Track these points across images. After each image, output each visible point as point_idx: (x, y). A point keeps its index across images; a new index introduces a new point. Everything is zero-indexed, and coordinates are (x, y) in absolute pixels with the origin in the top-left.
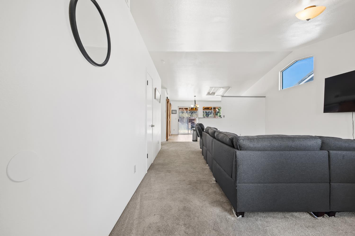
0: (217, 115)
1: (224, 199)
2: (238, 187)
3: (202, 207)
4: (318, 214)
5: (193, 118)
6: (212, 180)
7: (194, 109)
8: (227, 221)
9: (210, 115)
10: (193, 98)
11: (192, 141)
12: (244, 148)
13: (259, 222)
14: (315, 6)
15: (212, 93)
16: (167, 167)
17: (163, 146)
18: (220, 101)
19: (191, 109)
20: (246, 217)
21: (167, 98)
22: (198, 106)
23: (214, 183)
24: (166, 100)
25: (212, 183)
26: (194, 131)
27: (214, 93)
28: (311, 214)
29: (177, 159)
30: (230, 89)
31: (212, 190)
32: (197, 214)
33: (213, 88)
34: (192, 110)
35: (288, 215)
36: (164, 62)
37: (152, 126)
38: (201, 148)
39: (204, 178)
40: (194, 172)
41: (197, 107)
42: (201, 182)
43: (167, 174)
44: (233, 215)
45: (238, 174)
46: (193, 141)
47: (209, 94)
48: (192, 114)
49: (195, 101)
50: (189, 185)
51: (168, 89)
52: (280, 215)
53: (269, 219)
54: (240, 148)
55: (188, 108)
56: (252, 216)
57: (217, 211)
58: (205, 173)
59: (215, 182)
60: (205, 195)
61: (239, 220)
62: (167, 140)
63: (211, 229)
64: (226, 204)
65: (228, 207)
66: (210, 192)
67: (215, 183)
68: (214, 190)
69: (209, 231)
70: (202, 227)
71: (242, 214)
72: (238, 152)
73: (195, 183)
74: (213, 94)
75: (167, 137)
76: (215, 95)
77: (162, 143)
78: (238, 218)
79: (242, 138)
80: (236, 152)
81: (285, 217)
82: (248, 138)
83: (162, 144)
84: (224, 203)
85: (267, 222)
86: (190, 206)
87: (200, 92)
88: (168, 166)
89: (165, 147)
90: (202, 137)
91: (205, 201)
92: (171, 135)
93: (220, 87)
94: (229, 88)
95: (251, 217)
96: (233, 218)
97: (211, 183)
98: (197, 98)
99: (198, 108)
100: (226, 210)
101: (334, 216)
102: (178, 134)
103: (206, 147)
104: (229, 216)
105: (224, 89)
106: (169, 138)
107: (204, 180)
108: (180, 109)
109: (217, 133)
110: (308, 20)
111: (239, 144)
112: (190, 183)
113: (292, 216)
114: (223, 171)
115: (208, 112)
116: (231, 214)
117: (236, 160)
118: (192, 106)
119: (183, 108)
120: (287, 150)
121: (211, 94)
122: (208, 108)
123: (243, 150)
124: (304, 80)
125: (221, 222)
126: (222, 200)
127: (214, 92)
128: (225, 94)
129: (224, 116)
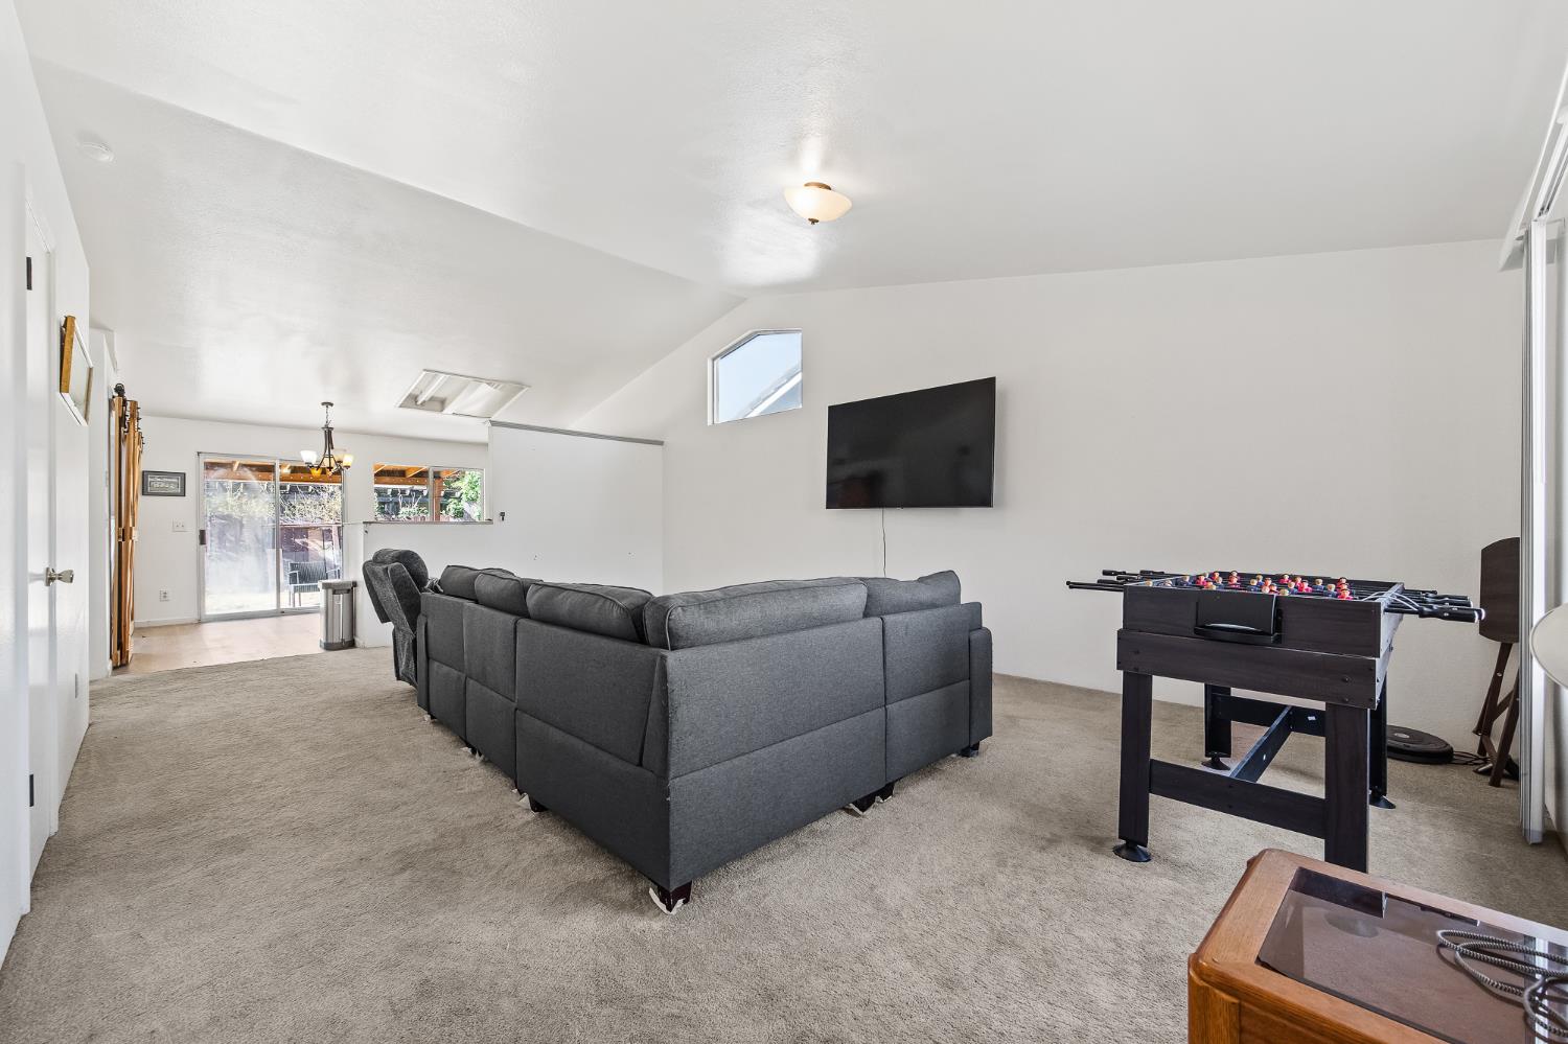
0: (443, 507)
1: (594, 869)
2: (672, 795)
3: (515, 939)
4: (865, 803)
5: (299, 522)
6: (517, 810)
7: (316, 473)
8: (639, 942)
9: (404, 505)
10: (318, 417)
11: (317, 649)
12: (688, 639)
13: (741, 895)
14: (830, 189)
15: (432, 399)
16: (204, 823)
17: (101, 711)
18: (486, 445)
19: (295, 470)
20: (696, 898)
21: (120, 390)
22: (347, 460)
23: (528, 823)
24: (110, 402)
25: (520, 822)
26: (334, 593)
27: (440, 403)
28: (850, 811)
29: (262, 760)
30: (521, 393)
31: (530, 851)
32: (505, 983)
33: (443, 376)
34: (302, 476)
35: (802, 836)
36: (106, 158)
37: (50, 580)
38: (399, 678)
39: (470, 817)
40: (405, 803)
41: (344, 464)
42: (464, 838)
43: (223, 863)
44: (651, 913)
45: (674, 741)
46: (329, 647)
47: (412, 401)
48: (285, 497)
49: (328, 432)
50: (403, 870)
51: (115, 334)
52: (785, 845)
53: (764, 870)
54: (675, 641)
55: (273, 467)
56: (713, 884)
57: (588, 924)
58: (467, 790)
59: (533, 815)
60: (507, 888)
61: (678, 919)
62: (121, 663)
63: (590, 1009)
64: (611, 884)
65: (625, 893)
66: (525, 864)
67: (534, 820)
68: (541, 851)
69: (585, 1019)
70: (550, 1021)
71: (684, 893)
72: (672, 658)
73: (435, 850)
74: (438, 406)
75: (121, 644)
76: (449, 410)
77: (96, 687)
78: (674, 912)
79: (680, 602)
80: (664, 658)
81: (798, 846)
82: (698, 600)
83: (96, 697)
84: (604, 881)
85: (760, 882)
86: (451, 965)
87: (356, 386)
88: (209, 815)
89: (126, 713)
90: (421, 620)
91: (518, 908)
92: (136, 629)
93: (479, 380)
94: (519, 386)
95: (711, 889)
96: (656, 925)
97: (514, 824)
98: (337, 418)
99: (348, 467)
100: (621, 907)
101: (891, 794)
102: (200, 622)
103: (456, 662)
104: (640, 924)
105: (497, 391)
106: (132, 648)
107: (475, 821)
108: (210, 466)
109: (537, 594)
110: (814, 221)
111: (672, 625)
112: (406, 861)
113: (813, 833)
114: (592, 749)
115: (394, 493)
116: (642, 913)
117: (667, 688)
118: (310, 456)
119: (229, 466)
120: (803, 630)
121: (424, 402)
122: (399, 474)
123: (682, 648)
124: (764, 400)
125: (620, 958)
126: (589, 877)
127: (441, 395)
128: (496, 411)
129: (503, 514)
